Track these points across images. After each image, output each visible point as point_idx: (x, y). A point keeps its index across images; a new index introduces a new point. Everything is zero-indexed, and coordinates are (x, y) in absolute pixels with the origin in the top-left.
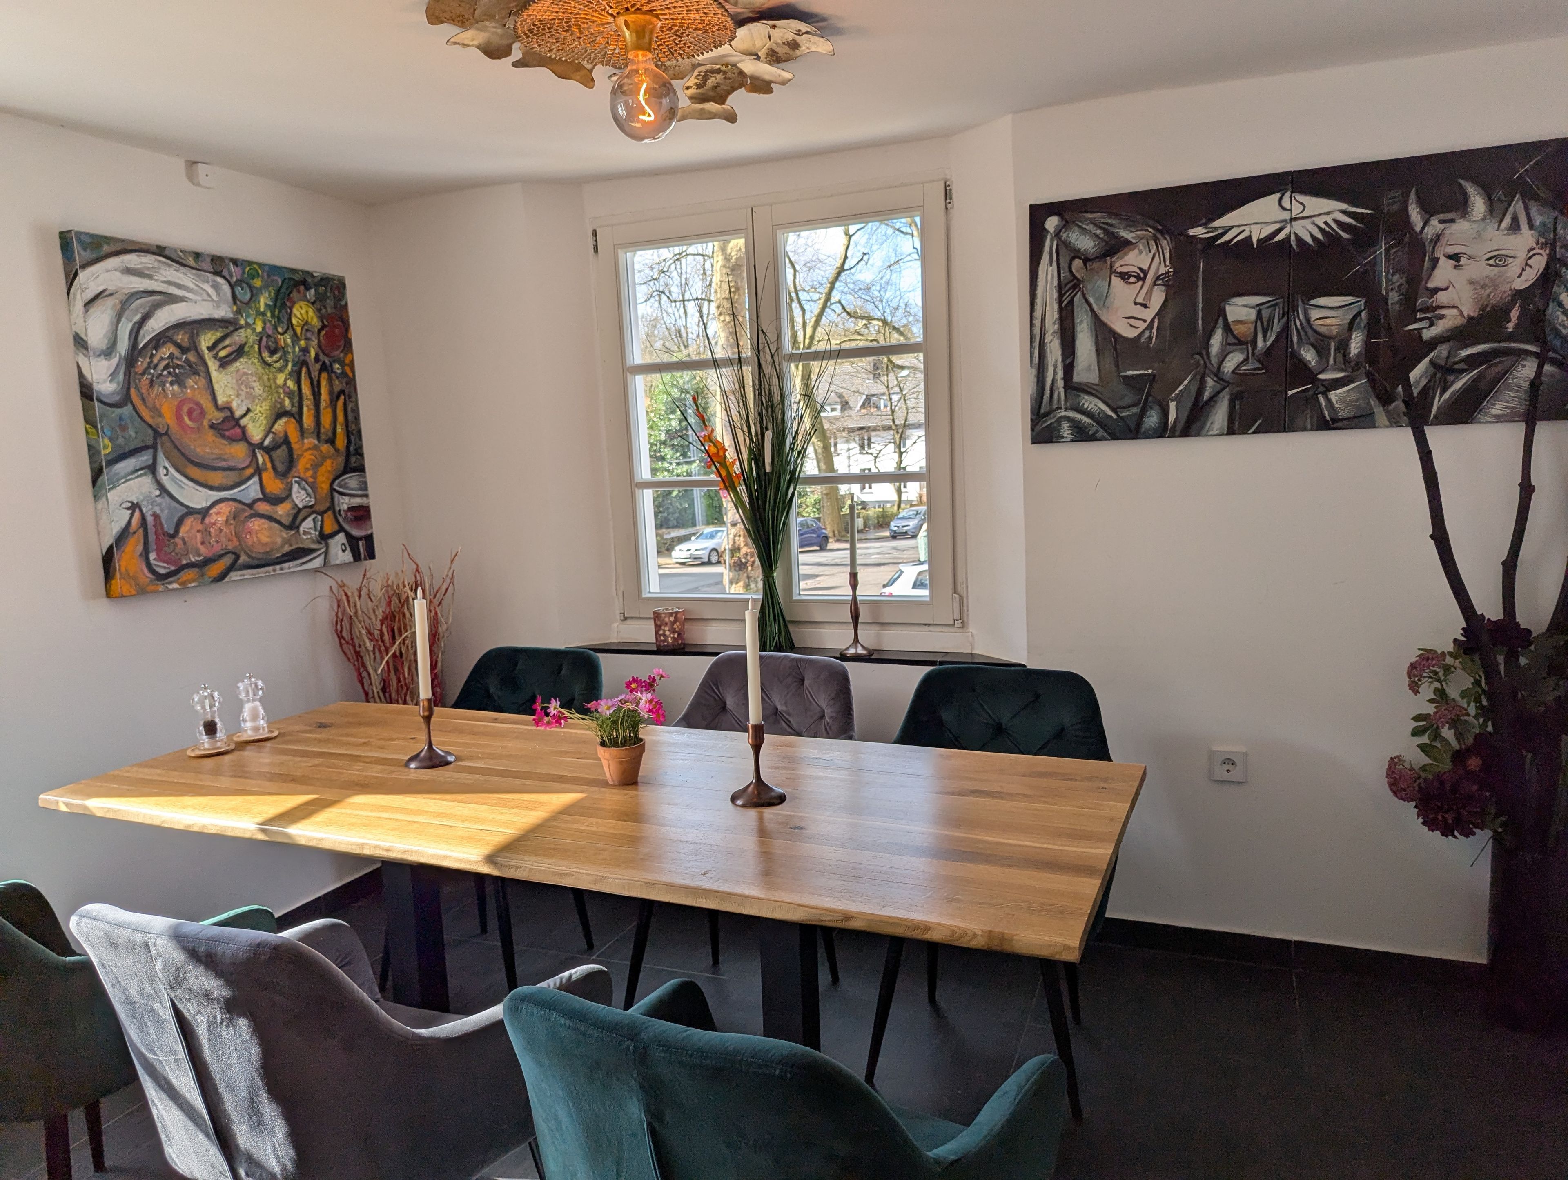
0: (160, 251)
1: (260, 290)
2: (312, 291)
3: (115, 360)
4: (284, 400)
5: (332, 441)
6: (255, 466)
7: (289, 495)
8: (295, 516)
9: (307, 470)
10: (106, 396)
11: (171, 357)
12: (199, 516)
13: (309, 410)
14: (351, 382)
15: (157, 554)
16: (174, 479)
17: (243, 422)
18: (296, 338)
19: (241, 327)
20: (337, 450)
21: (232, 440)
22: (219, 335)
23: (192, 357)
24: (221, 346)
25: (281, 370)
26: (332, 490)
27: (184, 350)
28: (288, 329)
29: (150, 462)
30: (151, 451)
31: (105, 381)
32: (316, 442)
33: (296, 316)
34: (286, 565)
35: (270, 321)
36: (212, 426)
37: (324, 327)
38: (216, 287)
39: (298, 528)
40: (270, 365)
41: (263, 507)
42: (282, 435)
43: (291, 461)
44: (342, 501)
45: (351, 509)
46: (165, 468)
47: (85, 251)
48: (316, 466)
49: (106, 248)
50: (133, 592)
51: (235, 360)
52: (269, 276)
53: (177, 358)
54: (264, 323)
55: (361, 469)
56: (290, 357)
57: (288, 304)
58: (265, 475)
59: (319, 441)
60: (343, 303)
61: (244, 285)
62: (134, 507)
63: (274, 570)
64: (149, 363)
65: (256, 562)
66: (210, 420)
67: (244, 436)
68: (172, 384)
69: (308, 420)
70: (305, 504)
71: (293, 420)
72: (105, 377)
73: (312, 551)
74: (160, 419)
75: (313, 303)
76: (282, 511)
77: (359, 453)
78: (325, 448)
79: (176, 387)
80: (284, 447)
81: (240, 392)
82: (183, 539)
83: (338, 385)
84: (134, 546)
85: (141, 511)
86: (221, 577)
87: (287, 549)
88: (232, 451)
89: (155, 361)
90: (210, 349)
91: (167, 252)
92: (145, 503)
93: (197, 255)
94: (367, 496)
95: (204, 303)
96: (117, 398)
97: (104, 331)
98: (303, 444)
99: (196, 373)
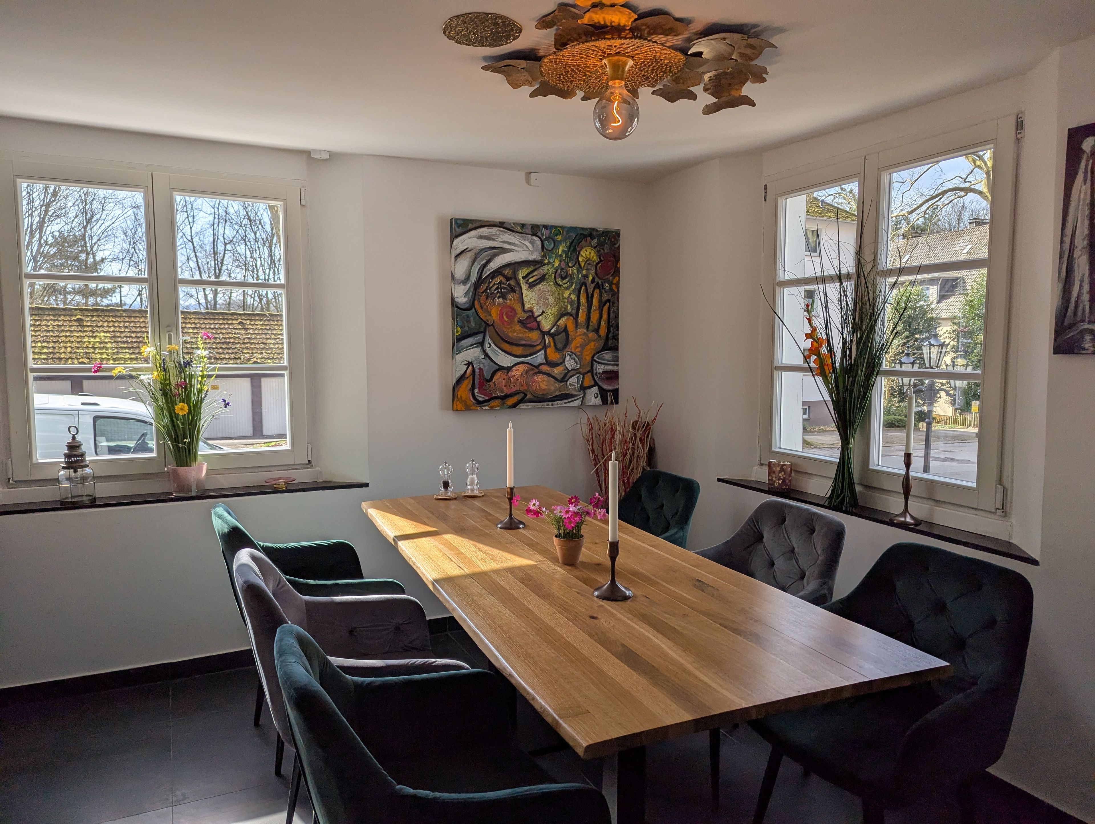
0: (501, 225)
1: (560, 242)
2: (596, 240)
3: (468, 286)
4: (567, 306)
5: (597, 330)
6: (543, 344)
7: (564, 361)
8: (566, 375)
9: (577, 347)
10: (461, 304)
11: (501, 283)
12: (506, 371)
13: (583, 311)
14: (616, 294)
15: (479, 390)
16: (493, 350)
17: (539, 319)
18: (580, 269)
19: (544, 265)
20: (600, 336)
21: (531, 329)
22: (530, 269)
23: (512, 282)
24: (531, 276)
25: (567, 288)
26: (593, 360)
27: (508, 279)
28: (576, 263)
29: (481, 340)
30: (483, 334)
31: (461, 297)
32: (585, 331)
33: (582, 256)
34: (556, 402)
35: (564, 260)
36: (520, 321)
37: (601, 261)
38: (532, 243)
39: (567, 381)
40: (560, 286)
41: (545, 368)
42: (563, 326)
43: (567, 342)
44: (598, 367)
45: (604, 372)
46: (489, 343)
47: (459, 227)
48: (583, 346)
49: (470, 226)
50: (463, 409)
51: (538, 283)
52: (567, 234)
53: (503, 284)
54: (561, 261)
55: (616, 348)
56: (574, 281)
57: (578, 249)
58: (548, 350)
59: (587, 330)
60: (617, 246)
61: (550, 240)
62: (469, 364)
63: (548, 405)
64: (487, 287)
65: (535, 399)
66: (519, 318)
67: (539, 327)
68: (499, 298)
69: (582, 317)
70: (573, 367)
71: (572, 318)
72: (462, 294)
73: (575, 396)
74: (490, 317)
75: (595, 248)
76: (557, 371)
77: (616, 338)
78: (592, 335)
79: (501, 300)
80: (564, 333)
81: (540, 302)
82: (494, 383)
83: (605, 297)
84: (466, 385)
85: (473, 366)
86: (514, 406)
87: (557, 393)
88: (530, 335)
89: (491, 285)
90: (523, 278)
91: (505, 225)
92: (475, 362)
93: (523, 225)
94: (617, 365)
95: (524, 252)
96: (467, 306)
97: (464, 270)
98: (576, 332)
99: (513, 291)
